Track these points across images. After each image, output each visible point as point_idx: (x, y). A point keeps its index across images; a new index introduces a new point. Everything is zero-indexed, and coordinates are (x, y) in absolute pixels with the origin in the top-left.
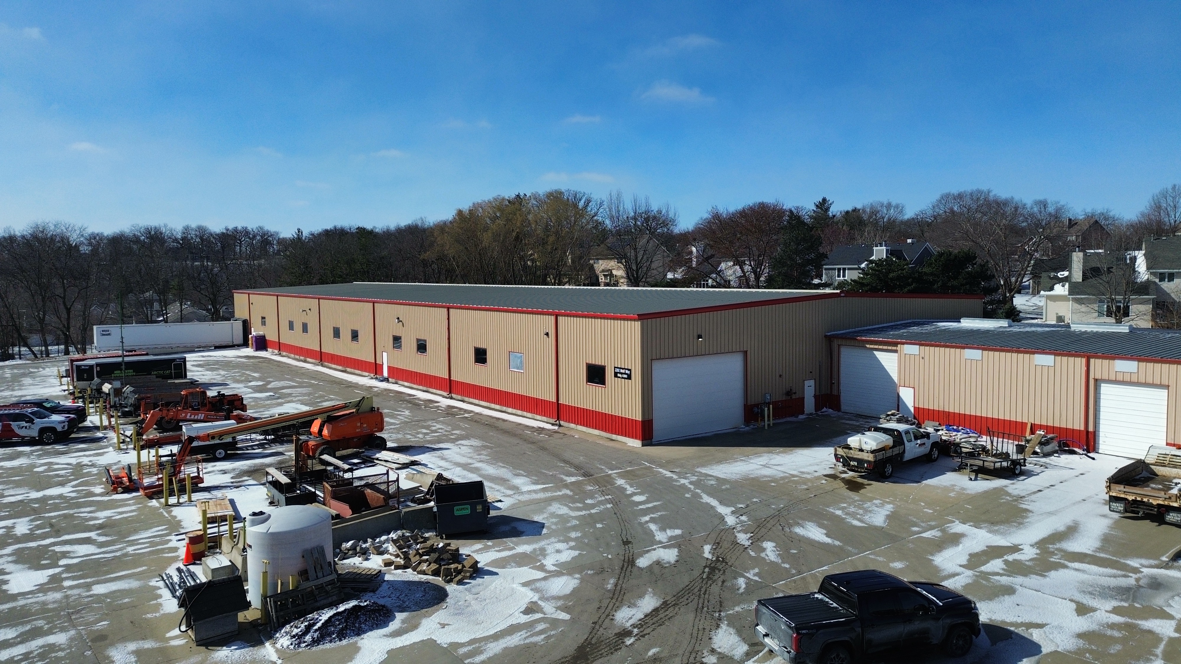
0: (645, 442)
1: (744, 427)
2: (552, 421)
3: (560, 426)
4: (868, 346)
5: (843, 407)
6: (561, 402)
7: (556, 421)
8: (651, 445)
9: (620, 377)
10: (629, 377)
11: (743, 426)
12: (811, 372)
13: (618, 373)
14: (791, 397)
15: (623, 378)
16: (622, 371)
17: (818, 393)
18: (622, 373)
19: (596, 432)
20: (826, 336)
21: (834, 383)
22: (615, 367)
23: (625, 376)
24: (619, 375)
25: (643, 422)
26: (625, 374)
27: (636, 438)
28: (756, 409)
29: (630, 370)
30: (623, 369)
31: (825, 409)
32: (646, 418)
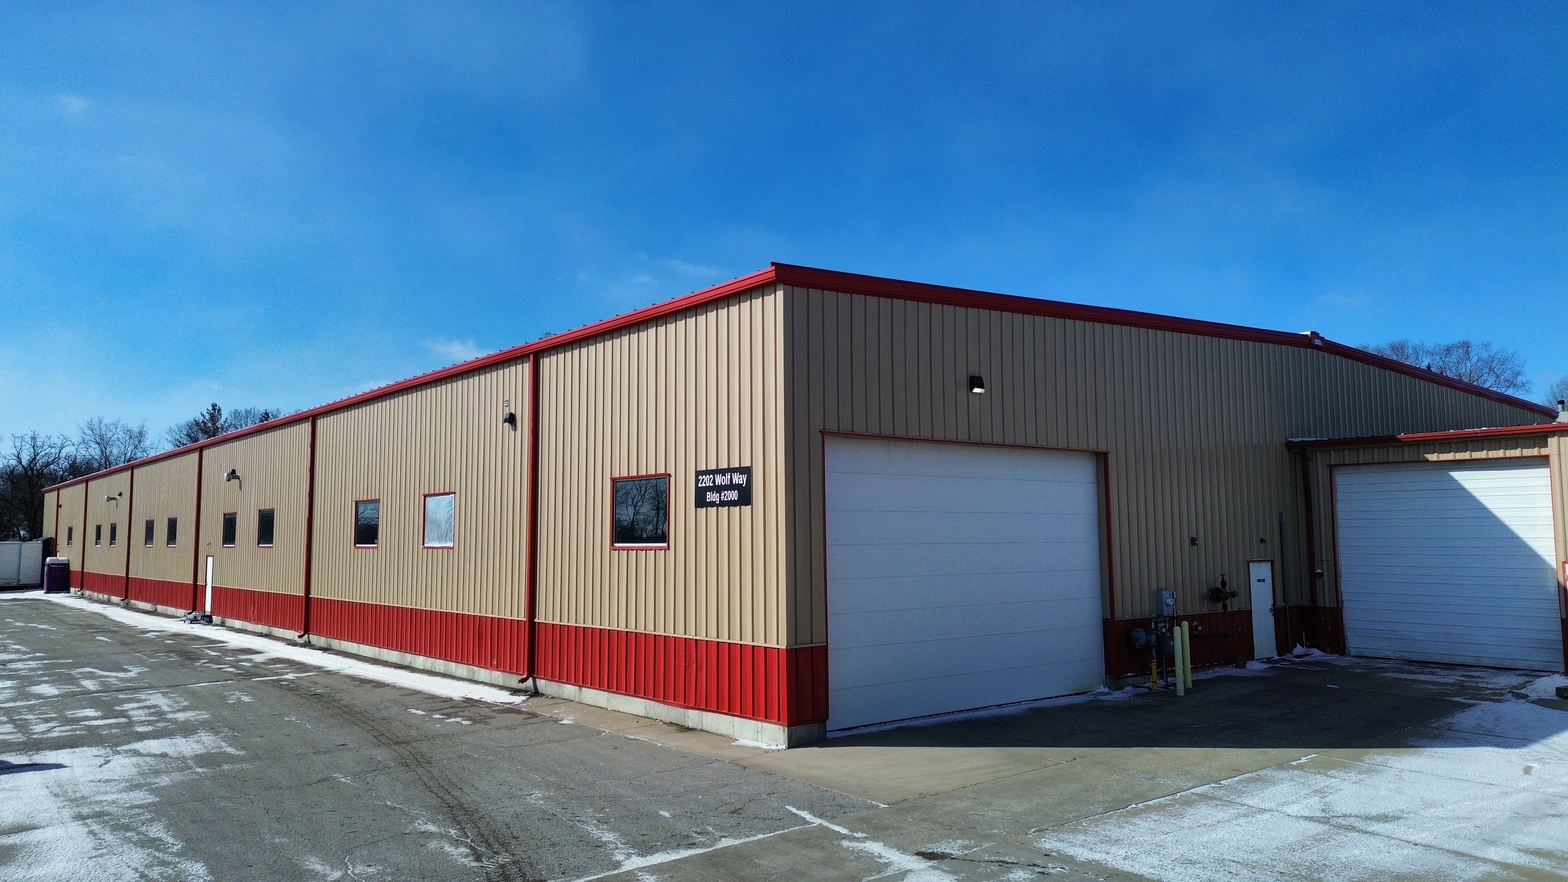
0: (802, 730)
1: (1107, 690)
2: (513, 681)
3: (536, 693)
4: (1432, 457)
5: (1353, 642)
6: (540, 619)
7: (523, 681)
8: (822, 741)
9: (712, 504)
10: (745, 497)
11: (1103, 689)
12: (1262, 541)
13: (709, 489)
14: (1225, 607)
15: (723, 504)
16: (719, 480)
17: (1280, 603)
18: (719, 489)
19: (637, 706)
20: (1289, 445)
21: (1321, 575)
22: (698, 473)
23: (733, 495)
24: (711, 497)
25: (793, 653)
26: (731, 487)
27: (767, 717)
28: (1141, 636)
29: (747, 471)
30: (723, 472)
31: (1299, 650)
32: (805, 642)
